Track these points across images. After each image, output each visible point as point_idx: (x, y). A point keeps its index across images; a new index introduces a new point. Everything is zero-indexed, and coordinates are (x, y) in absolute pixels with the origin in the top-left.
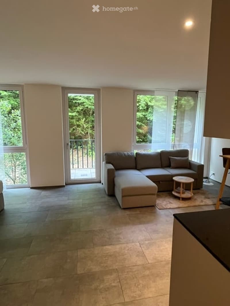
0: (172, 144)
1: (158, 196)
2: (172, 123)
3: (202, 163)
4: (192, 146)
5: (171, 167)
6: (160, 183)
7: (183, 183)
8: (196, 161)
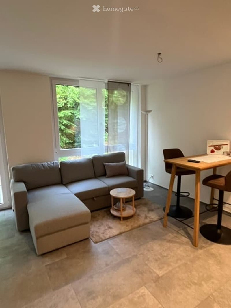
0: (106, 147)
1: (94, 218)
2: (104, 122)
3: (140, 167)
4: (128, 147)
5: (107, 176)
6: (94, 200)
7: (123, 199)
8: (132, 165)
